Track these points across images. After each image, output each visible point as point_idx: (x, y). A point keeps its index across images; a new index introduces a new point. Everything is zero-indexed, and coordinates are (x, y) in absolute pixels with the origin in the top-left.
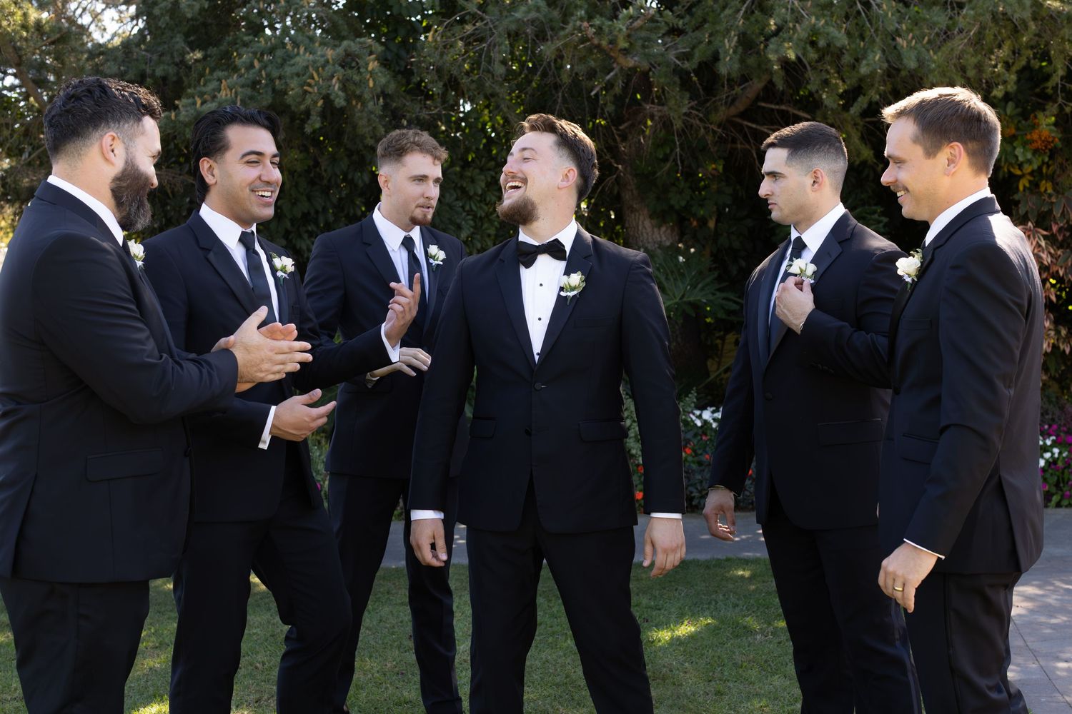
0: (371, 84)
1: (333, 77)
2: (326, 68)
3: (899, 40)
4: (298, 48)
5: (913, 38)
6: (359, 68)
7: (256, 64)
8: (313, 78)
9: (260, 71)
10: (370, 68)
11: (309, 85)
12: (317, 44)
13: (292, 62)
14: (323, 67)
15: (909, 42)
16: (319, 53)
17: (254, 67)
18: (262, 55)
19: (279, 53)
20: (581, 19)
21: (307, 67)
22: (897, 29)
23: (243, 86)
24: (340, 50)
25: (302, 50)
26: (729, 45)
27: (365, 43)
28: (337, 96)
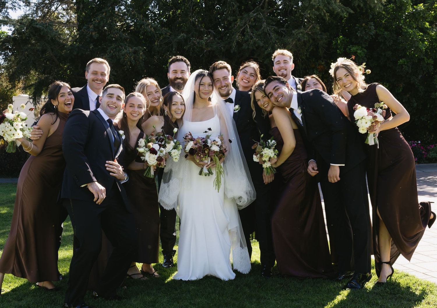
0: (141, 58)
1: (132, 56)
2: (130, 54)
3: (276, 45)
4: (122, 47)
5: (279, 44)
6: (138, 54)
7: (112, 52)
8: (126, 56)
9: (113, 53)
10: (141, 54)
11: (126, 58)
12: (127, 46)
13: (121, 51)
14: (129, 54)
15: (278, 45)
16: (128, 49)
17: (111, 52)
18: (113, 49)
19: (118, 49)
20: (194, 40)
21: (125, 54)
22: (276, 42)
23: (109, 58)
24: (133, 49)
25: (123, 49)
26: (234, 44)
27: (139, 48)
28: (133, 61)
